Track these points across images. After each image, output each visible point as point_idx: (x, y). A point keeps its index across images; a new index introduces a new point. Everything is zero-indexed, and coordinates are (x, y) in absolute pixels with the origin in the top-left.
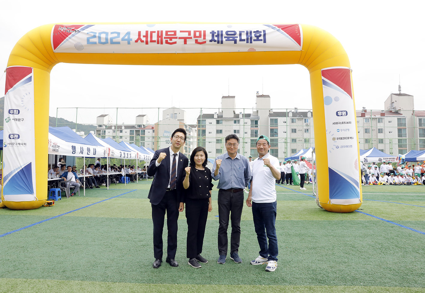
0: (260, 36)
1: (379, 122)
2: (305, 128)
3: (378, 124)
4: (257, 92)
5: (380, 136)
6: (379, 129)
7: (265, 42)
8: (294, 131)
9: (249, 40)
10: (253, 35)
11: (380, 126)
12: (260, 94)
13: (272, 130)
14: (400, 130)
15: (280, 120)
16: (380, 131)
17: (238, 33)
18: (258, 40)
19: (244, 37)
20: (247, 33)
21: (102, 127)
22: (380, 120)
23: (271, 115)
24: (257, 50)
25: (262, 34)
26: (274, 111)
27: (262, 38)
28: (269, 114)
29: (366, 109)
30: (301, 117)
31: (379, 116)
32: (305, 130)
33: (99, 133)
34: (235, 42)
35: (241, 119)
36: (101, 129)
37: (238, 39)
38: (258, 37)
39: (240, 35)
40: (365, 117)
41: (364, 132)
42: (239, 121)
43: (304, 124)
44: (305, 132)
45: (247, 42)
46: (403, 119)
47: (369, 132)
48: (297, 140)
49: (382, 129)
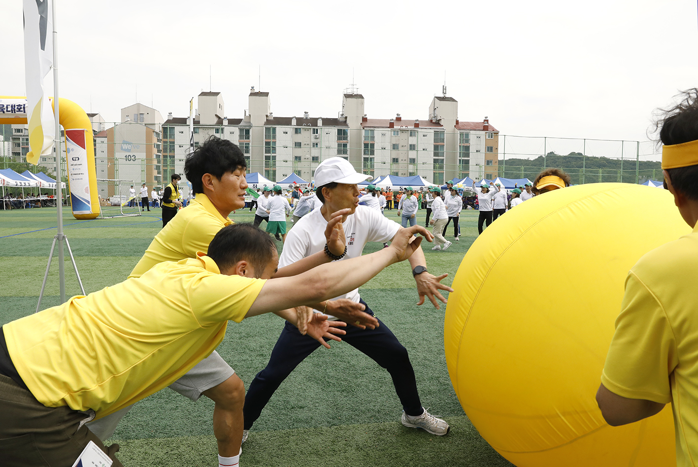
0: (21, 108)
1: (411, 135)
2: (313, 140)
3: (410, 138)
4: (252, 88)
5: (412, 154)
6: (411, 145)
7: (25, 112)
8: (298, 145)
9: (13, 110)
10: (16, 107)
11: (412, 140)
12: (257, 91)
13: (267, 143)
14: (436, 147)
15: (280, 129)
16: (412, 147)
17: (5, 106)
18: (19, 111)
19: (10, 109)
20: (12, 106)
21: (22, 132)
22: (412, 134)
23: (268, 122)
24: (21, 117)
25: (22, 107)
26: (274, 116)
27: (22, 110)
28: (267, 120)
29: (400, 116)
30: (309, 126)
31: (411, 127)
32: (314, 144)
33: (17, 141)
34: (4, 112)
35: (225, 128)
36: (21, 136)
37: (5, 110)
38: (19, 109)
39: (7, 107)
40: (393, 127)
41: (392, 148)
42: (222, 129)
43: (313, 136)
44: (314, 146)
45: (12, 112)
46: (441, 132)
47: (398, 149)
48: (302, 159)
49: (414, 145)
